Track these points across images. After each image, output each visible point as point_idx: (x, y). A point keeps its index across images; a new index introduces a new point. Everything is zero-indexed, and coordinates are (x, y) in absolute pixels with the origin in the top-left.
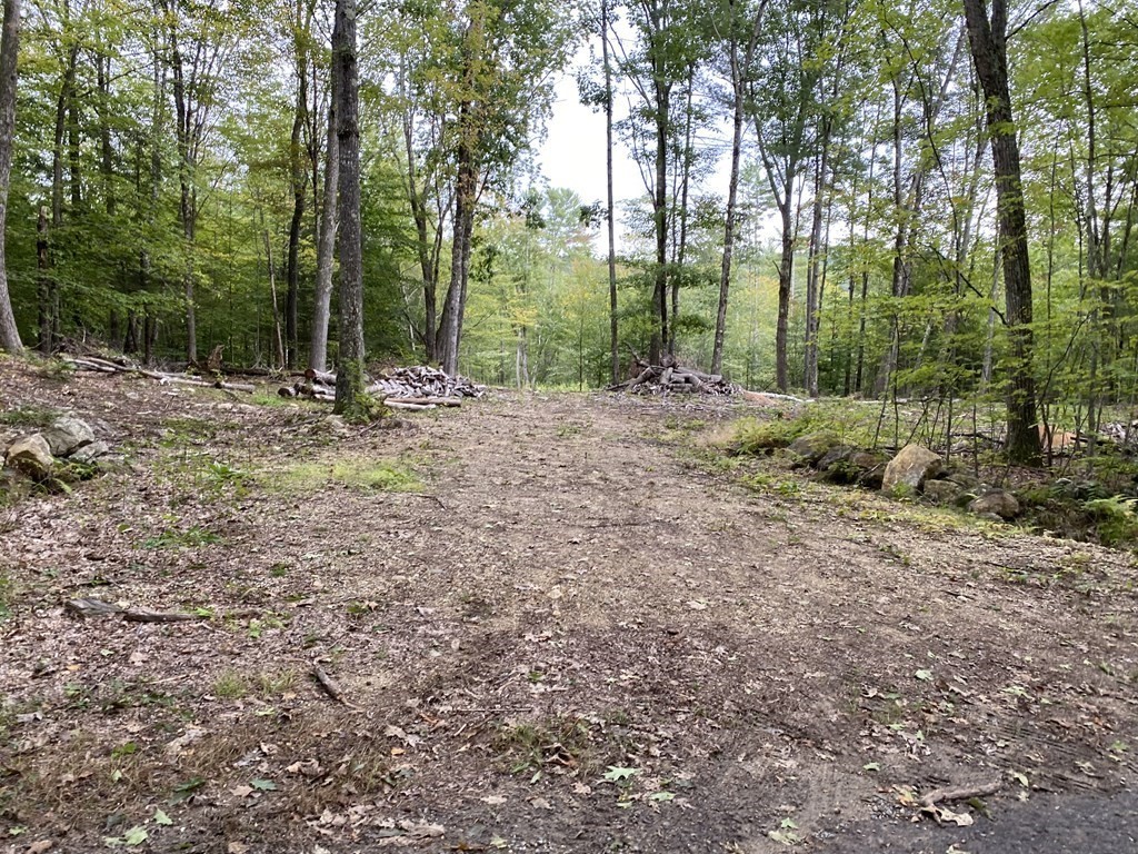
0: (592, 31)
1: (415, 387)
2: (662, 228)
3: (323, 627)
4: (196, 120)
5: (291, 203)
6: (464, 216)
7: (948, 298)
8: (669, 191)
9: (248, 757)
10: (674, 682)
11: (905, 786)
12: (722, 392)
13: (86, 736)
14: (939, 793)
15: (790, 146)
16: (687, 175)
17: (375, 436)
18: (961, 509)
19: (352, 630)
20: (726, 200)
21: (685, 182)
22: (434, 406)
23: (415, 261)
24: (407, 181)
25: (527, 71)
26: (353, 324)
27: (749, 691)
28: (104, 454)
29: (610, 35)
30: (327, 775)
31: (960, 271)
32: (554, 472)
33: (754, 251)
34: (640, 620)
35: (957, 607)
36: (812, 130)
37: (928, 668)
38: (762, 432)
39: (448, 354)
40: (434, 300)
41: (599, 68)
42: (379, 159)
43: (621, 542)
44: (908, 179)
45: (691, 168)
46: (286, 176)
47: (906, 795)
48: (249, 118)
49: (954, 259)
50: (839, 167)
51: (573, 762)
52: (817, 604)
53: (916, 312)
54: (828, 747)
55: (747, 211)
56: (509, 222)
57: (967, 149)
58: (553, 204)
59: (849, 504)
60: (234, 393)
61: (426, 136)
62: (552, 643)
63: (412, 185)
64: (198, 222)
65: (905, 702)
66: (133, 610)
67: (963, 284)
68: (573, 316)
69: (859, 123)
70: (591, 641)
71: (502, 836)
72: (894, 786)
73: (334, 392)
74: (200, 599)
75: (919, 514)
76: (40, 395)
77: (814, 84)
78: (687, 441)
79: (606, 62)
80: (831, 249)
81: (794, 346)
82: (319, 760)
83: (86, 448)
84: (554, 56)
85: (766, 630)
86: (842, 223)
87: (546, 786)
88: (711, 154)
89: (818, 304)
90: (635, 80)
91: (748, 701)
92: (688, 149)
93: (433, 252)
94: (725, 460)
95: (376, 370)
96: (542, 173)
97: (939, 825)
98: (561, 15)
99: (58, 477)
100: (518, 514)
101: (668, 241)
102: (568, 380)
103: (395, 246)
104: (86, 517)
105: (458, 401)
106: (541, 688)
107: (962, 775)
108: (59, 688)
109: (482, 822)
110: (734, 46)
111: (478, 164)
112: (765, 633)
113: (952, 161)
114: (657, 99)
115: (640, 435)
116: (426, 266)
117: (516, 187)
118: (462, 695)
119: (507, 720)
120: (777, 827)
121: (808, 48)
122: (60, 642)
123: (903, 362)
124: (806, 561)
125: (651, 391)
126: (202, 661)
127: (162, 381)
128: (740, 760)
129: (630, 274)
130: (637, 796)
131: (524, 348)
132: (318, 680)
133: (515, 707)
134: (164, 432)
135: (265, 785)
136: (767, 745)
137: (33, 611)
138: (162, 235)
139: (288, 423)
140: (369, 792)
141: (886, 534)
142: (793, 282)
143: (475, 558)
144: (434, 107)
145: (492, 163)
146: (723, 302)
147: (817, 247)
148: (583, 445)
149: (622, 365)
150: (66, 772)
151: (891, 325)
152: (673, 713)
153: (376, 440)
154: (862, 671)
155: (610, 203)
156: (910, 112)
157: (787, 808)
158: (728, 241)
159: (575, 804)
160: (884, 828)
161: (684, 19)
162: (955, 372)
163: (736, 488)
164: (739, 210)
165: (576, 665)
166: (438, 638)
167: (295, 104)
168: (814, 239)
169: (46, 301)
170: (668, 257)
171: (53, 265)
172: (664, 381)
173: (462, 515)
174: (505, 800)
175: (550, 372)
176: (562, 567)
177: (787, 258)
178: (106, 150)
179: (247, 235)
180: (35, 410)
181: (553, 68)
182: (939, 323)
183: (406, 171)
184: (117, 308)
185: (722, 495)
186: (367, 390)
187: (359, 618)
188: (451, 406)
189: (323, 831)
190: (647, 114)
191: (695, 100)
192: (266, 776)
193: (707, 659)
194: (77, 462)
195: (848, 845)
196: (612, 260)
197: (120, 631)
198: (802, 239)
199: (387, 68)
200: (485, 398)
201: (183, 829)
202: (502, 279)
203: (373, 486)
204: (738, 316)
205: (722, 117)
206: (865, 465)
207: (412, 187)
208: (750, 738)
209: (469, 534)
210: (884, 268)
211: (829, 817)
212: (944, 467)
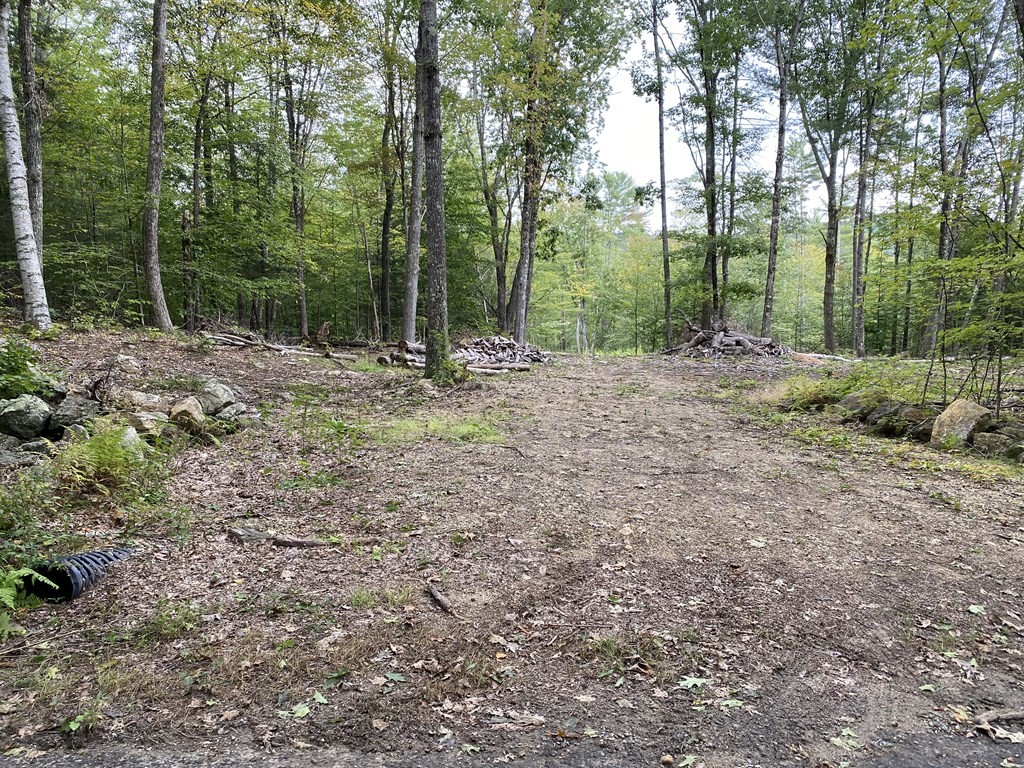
0: (644, 28)
1: (490, 355)
2: (711, 203)
3: (432, 553)
4: (303, 131)
5: (383, 198)
6: (530, 203)
7: (997, 259)
8: (718, 169)
9: (382, 654)
10: (739, 609)
11: (959, 706)
12: (772, 354)
13: (255, 633)
14: (993, 713)
15: (834, 122)
16: (735, 154)
17: (460, 397)
18: (1012, 460)
19: (456, 556)
20: (773, 175)
21: (733, 160)
22: (506, 371)
23: (488, 243)
24: (480, 174)
25: (584, 69)
26: (439, 301)
27: (807, 618)
28: (243, 413)
29: (660, 30)
30: (446, 671)
31: (1009, 233)
32: (617, 427)
33: (801, 221)
34: (704, 555)
35: (1009, 550)
36: (856, 105)
37: (981, 604)
38: (812, 389)
39: (517, 325)
40: (505, 278)
41: (651, 61)
42: (456, 156)
43: (683, 488)
44: (954, 146)
45: (738, 147)
46: (378, 175)
47: (961, 713)
48: (347, 126)
49: (1003, 221)
50: (883, 139)
51: (651, 671)
52: (870, 544)
53: (964, 273)
54: (885, 669)
55: (793, 185)
56: (569, 205)
57: (1014, 114)
58: (609, 186)
59: (899, 455)
60: (341, 361)
61: (496, 133)
62: (627, 572)
63: (485, 177)
64: (306, 218)
65: (959, 634)
66: (280, 537)
67: (1012, 245)
68: (628, 287)
69: (903, 96)
70: (661, 572)
71: (593, 728)
72: (949, 705)
73: (424, 360)
74: (331, 529)
75: (969, 465)
76: (189, 366)
77: (858, 60)
78: (739, 399)
79: (657, 55)
80: (876, 216)
81: (841, 310)
82: (438, 659)
83: (228, 409)
84: (609, 54)
85: (822, 566)
86: (886, 192)
87: (629, 690)
88: (758, 133)
89: (863, 270)
90: (685, 71)
91: (808, 627)
92: (736, 130)
93: (503, 235)
94: (778, 416)
95: (456, 341)
96: (599, 159)
97: (993, 741)
98: (615, 16)
99: (209, 431)
100: (588, 463)
101: (717, 215)
102: (624, 346)
103: (470, 232)
104: (235, 464)
105: (528, 366)
106: (619, 609)
107: (1015, 700)
108: (231, 597)
109: (576, 716)
110: (778, 31)
111: (542, 155)
112: (820, 569)
113: (999, 126)
114: (705, 86)
115: (694, 394)
116: (497, 248)
117: (576, 173)
118: (551, 612)
119: (591, 634)
120: (838, 735)
121: (852, 27)
122: (227, 560)
123: (951, 321)
124: (858, 506)
125: (703, 354)
126: (338, 578)
127: (283, 353)
128: (802, 676)
129: (681, 246)
130: (709, 702)
131: (583, 318)
132: (432, 596)
133: (599, 624)
134: (287, 395)
135: (397, 677)
136: (826, 664)
137: (205, 537)
138: (279, 229)
139: (388, 386)
140: (481, 687)
141: (936, 483)
142: (838, 249)
143: (553, 499)
144: (503, 108)
145: (555, 153)
146: (772, 270)
147: (862, 215)
148: (642, 403)
149: (675, 331)
150: (243, 660)
151: (938, 286)
152: (738, 634)
153: (460, 400)
154: (915, 603)
155: (663, 183)
156: (956, 82)
157: (847, 719)
158: (775, 213)
159: (655, 705)
160: (940, 741)
161: (730, 10)
162: (1005, 330)
163: (788, 441)
164: (785, 184)
165: (648, 591)
166: (528, 564)
167: (384, 112)
168: (859, 208)
169: (190, 288)
170: (718, 230)
171: (195, 259)
172: (715, 344)
173: (539, 463)
174: (594, 699)
175: (609, 338)
176: (631, 508)
177: (833, 227)
178: (233, 160)
179: (348, 227)
180: (186, 378)
181: (609, 64)
182: (988, 283)
183: (479, 165)
184: (243, 292)
185: (775, 447)
186: (452, 356)
187: (461, 546)
188: (521, 370)
189: (446, 715)
190: (696, 100)
191: (741, 84)
192: (397, 671)
193: (767, 590)
194: (222, 419)
195: (906, 753)
196: (665, 235)
197: (271, 553)
198: (847, 209)
199: (462, 75)
200: (551, 364)
201: (336, 708)
202: (564, 257)
203: (462, 438)
204: (786, 282)
205: (767, 99)
206: (914, 419)
207: (485, 178)
208: (809, 658)
209: (547, 479)
210: (930, 233)
211: (887, 729)
212: (994, 421)
